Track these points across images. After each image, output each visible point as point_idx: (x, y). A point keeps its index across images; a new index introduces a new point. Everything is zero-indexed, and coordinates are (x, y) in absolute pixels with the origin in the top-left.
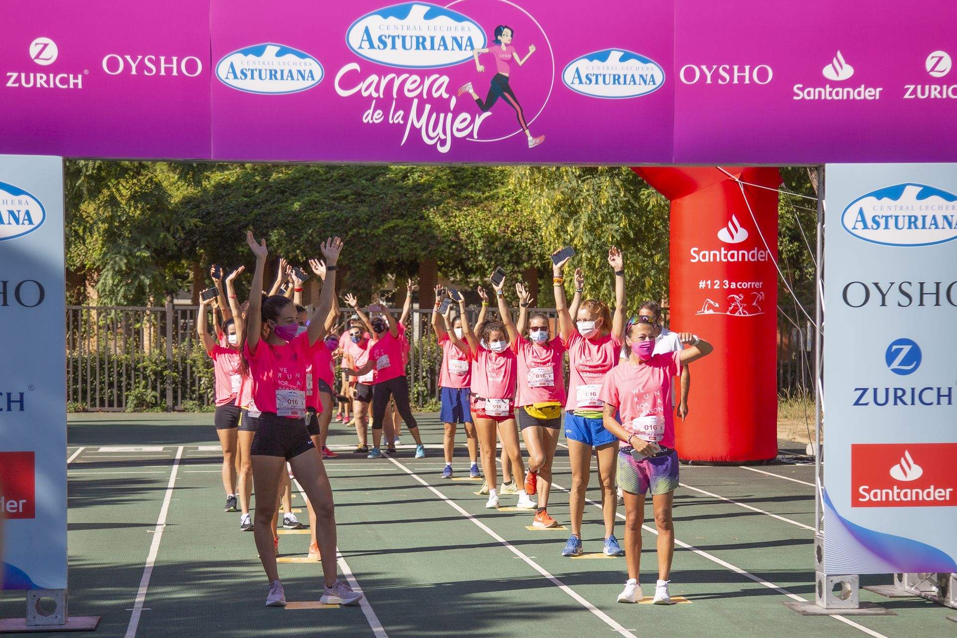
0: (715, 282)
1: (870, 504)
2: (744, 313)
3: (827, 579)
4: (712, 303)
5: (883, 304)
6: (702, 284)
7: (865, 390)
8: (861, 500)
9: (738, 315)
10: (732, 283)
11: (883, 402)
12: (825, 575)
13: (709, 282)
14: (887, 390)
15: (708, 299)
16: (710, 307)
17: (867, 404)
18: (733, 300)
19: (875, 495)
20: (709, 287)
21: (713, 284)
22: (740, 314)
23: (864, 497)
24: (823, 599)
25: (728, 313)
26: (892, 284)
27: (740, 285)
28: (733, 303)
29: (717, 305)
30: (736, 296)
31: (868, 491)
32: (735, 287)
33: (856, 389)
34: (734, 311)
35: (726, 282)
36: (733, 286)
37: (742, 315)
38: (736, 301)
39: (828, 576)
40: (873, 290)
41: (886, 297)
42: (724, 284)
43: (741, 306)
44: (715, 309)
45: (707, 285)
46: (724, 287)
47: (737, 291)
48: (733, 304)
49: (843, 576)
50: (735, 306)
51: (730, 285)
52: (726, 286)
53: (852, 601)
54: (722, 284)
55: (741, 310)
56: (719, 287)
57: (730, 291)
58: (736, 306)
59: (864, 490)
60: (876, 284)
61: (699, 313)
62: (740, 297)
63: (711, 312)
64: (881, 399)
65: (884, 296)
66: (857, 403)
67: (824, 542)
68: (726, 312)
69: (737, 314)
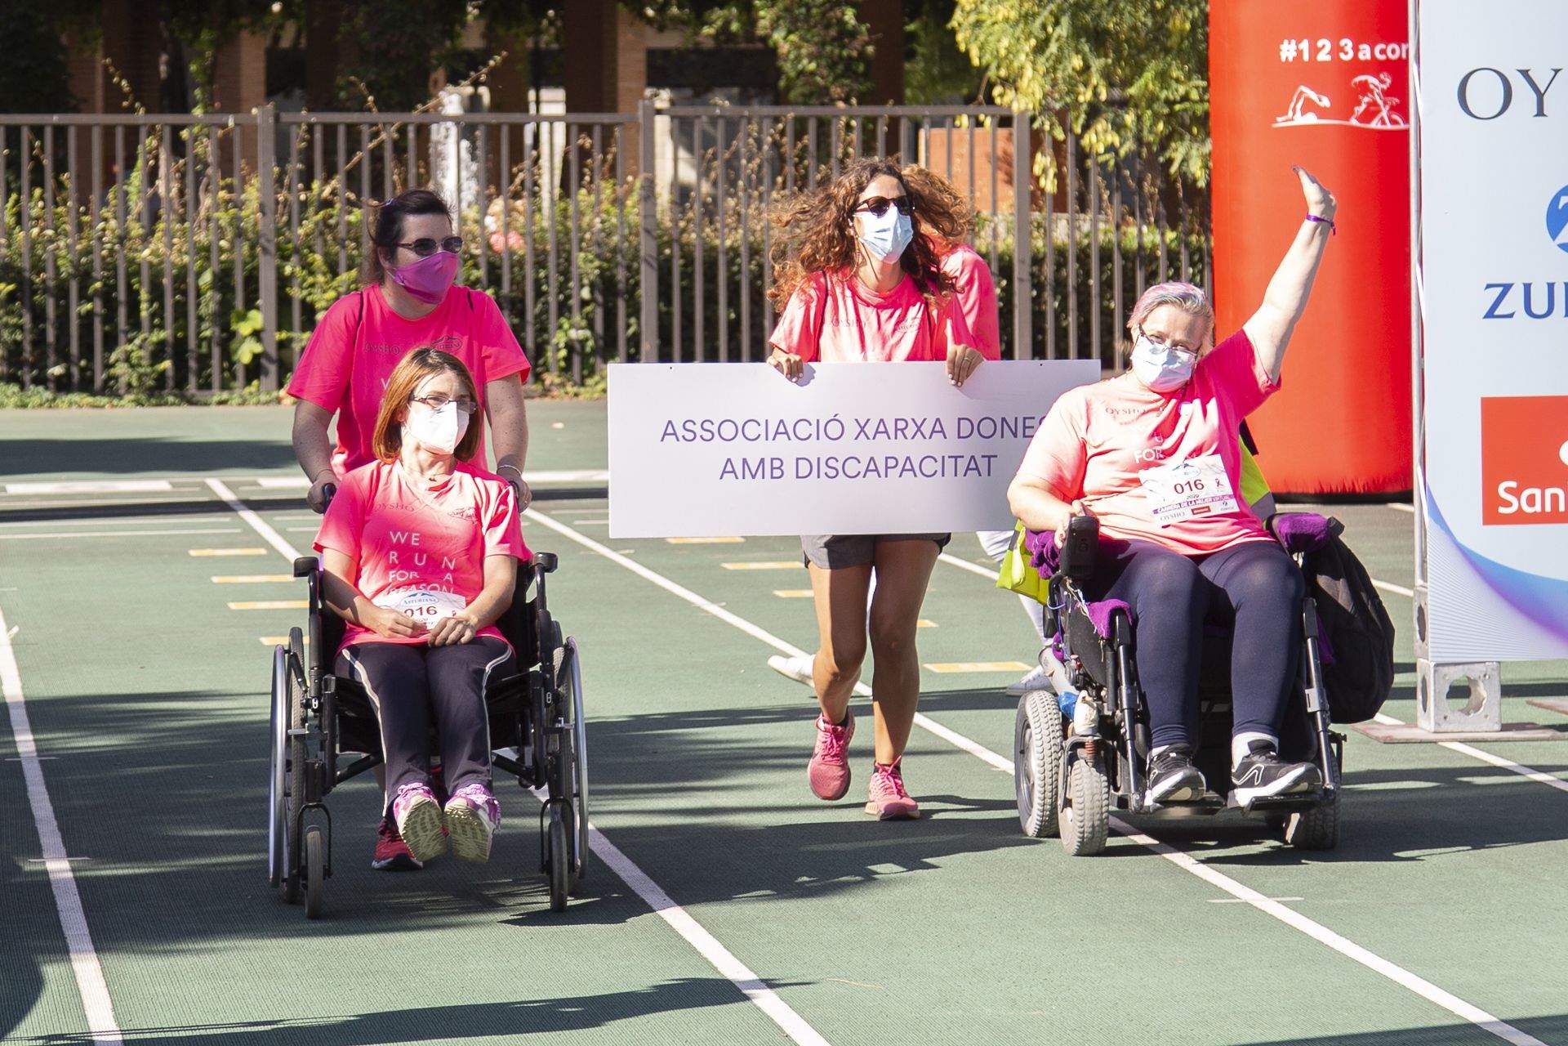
0: (1320, 43)
1: (1520, 518)
2: (1394, 122)
3: (1435, 671)
4: (1313, 95)
5: (1540, 112)
6: (1288, 51)
7: (1507, 288)
8: (1502, 510)
9: (1380, 127)
10: (1362, 47)
11: (1544, 310)
12: (1432, 664)
13: (1305, 45)
14: (1551, 286)
15: (1303, 88)
16: (1309, 106)
17: (1511, 316)
18: (1365, 88)
19: (1531, 500)
20: (1306, 57)
21: (1314, 51)
22: (1383, 123)
23: (1508, 504)
24: (1429, 714)
25: (1354, 122)
26: (1557, 71)
27: (1383, 52)
28: (1364, 94)
29: (1325, 102)
30: (1372, 80)
31: (1517, 493)
32: (1368, 57)
33: (1489, 286)
34: (1368, 116)
35: (1348, 44)
36: (1365, 53)
37: (1389, 127)
38: (1372, 92)
39: (1437, 665)
40: (1519, 85)
41: (1545, 98)
42: (1342, 50)
43: (1385, 103)
44: (1321, 112)
45: (1300, 53)
46: (1343, 56)
47: (1376, 67)
48: (1366, 99)
49: (1466, 667)
50: (1369, 104)
51: (1356, 50)
52: (1346, 53)
53: (1486, 716)
54: (1337, 50)
55: (1384, 113)
56: (1328, 58)
57: (1358, 66)
58: (1374, 103)
59: (1508, 490)
60: (1525, 73)
61: (1281, 122)
62: (1382, 82)
63: (1311, 119)
64: (1539, 304)
65: (1540, 97)
66: (1490, 314)
67: (1429, 598)
68: (1348, 119)
69: (1375, 124)
